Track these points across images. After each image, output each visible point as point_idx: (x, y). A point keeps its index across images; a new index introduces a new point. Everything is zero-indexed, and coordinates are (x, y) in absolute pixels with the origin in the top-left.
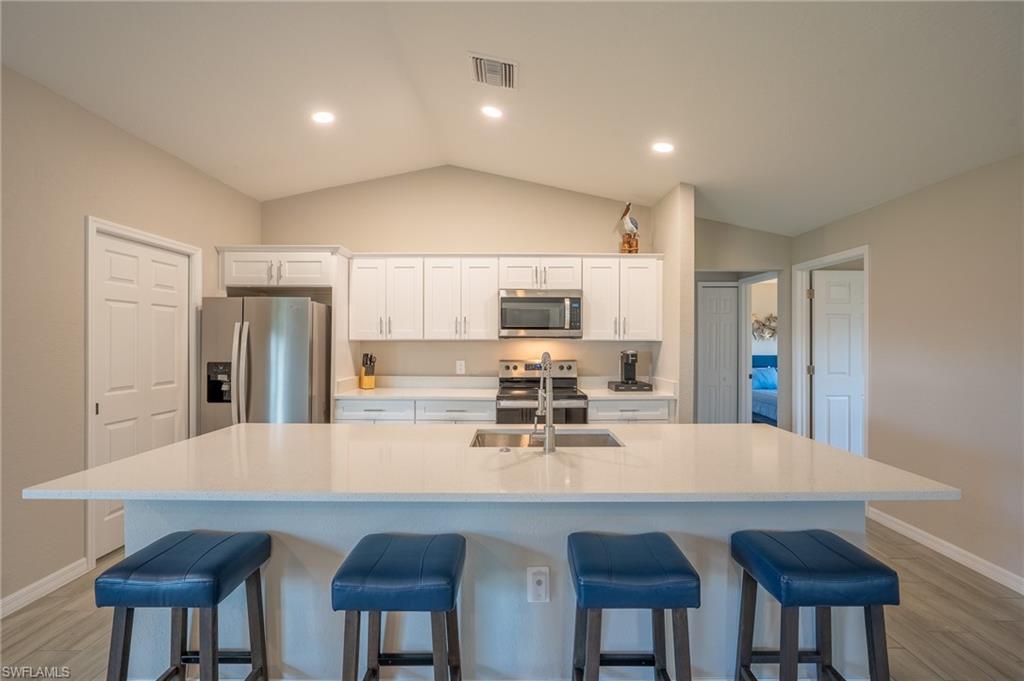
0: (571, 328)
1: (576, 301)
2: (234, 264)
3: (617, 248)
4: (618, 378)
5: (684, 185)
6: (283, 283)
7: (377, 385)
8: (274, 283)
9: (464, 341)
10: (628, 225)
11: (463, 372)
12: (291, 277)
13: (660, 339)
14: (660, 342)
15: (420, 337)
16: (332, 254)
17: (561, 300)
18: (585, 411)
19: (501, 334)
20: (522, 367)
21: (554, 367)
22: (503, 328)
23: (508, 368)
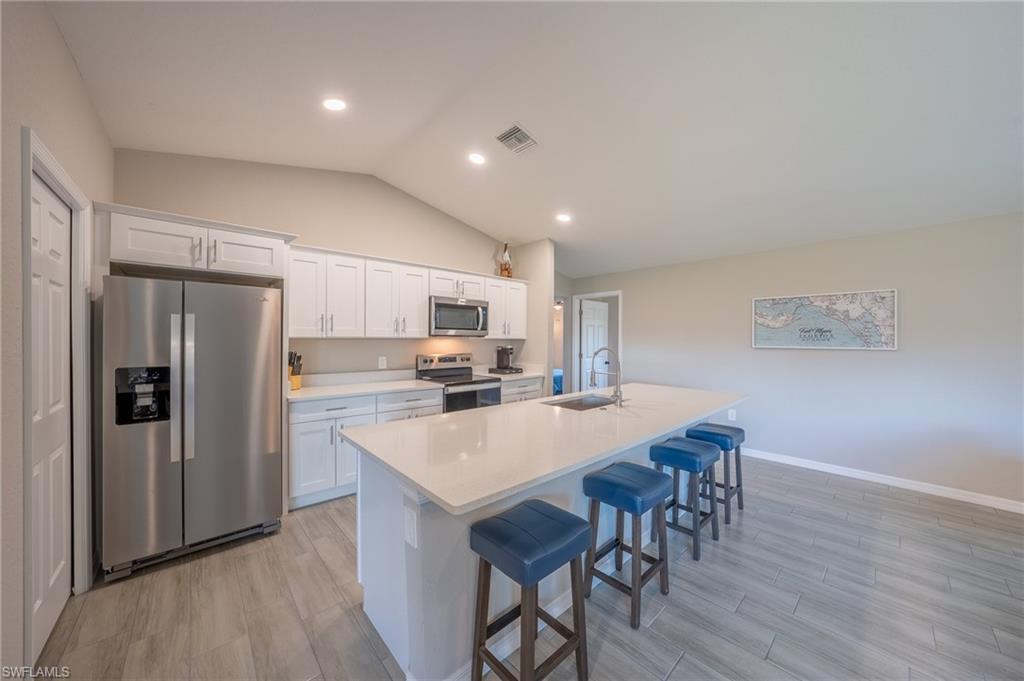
0: (482, 329)
1: (485, 309)
2: (130, 232)
3: (493, 271)
4: (495, 366)
5: (550, 240)
6: (215, 267)
7: (304, 385)
8: (201, 266)
9: (402, 339)
10: (506, 257)
11: (385, 367)
12: (228, 260)
13: (524, 338)
14: (524, 340)
15: (362, 336)
16: (286, 242)
17: (476, 308)
18: (498, 390)
19: (432, 333)
20: (436, 360)
21: (458, 359)
22: (436, 328)
23: (426, 361)
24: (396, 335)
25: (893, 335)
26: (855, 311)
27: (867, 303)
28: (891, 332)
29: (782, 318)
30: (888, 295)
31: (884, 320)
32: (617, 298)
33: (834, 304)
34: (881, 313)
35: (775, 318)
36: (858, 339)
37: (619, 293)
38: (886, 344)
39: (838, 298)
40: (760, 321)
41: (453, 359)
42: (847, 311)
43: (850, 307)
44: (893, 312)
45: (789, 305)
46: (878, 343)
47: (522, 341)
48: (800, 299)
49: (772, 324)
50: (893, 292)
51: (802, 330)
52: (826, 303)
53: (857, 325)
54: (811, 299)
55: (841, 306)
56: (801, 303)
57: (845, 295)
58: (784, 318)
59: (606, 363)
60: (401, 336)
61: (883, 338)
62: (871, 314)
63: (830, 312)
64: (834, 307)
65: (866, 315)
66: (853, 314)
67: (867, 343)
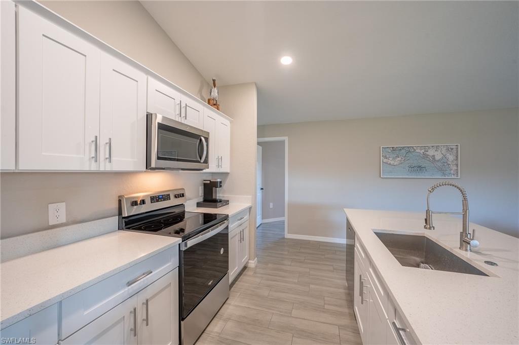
0: (204, 163)
4: (202, 201)
11: (63, 220)
13: (229, 171)
14: (228, 173)
15: (11, 167)
17: (199, 137)
19: (153, 165)
20: (148, 201)
21: (172, 197)
22: (159, 158)
23: (135, 203)
24: (94, 167)
25: (457, 170)
26: (438, 156)
27: (444, 151)
28: (456, 168)
29: (398, 159)
30: (454, 147)
31: (452, 161)
32: (283, 142)
33: (427, 151)
34: (451, 158)
35: (394, 159)
36: (439, 172)
37: (286, 139)
38: (454, 175)
39: (429, 148)
40: (385, 160)
41: (166, 197)
42: (434, 156)
43: (436, 153)
44: (457, 157)
45: (403, 151)
46: (450, 174)
47: (226, 174)
48: (408, 147)
49: (392, 162)
50: (457, 145)
51: (410, 167)
52: (423, 151)
53: (439, 164)
54: (415, 148)
55: (431, 152)
56: (409, 150)
57: (433, 146)
58: (400, 159)
59: (262, 189)
60: (102, 169)
61: (452, 172)
62: (446, 158)
63: (425, 156)
64: (427, 153)
65: (444, 158)
66: (437, 158)
67: (444, 175)
